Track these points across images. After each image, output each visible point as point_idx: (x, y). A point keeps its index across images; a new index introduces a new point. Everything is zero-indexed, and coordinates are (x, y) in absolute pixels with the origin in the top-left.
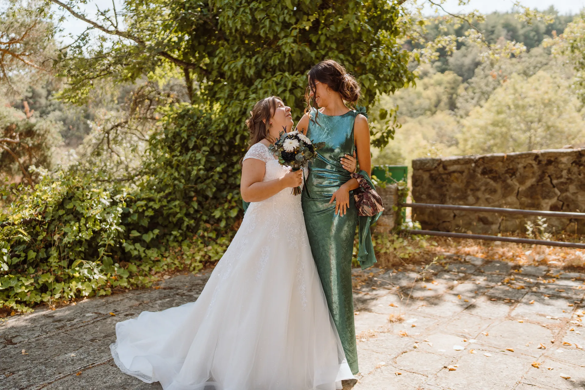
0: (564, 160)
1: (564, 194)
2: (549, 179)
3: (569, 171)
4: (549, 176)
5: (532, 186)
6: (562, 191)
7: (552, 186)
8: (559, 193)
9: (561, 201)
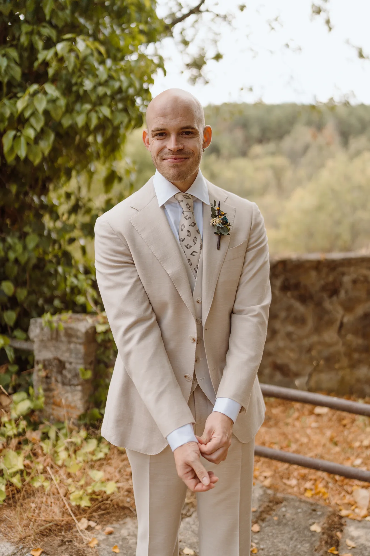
5: (366, 316)
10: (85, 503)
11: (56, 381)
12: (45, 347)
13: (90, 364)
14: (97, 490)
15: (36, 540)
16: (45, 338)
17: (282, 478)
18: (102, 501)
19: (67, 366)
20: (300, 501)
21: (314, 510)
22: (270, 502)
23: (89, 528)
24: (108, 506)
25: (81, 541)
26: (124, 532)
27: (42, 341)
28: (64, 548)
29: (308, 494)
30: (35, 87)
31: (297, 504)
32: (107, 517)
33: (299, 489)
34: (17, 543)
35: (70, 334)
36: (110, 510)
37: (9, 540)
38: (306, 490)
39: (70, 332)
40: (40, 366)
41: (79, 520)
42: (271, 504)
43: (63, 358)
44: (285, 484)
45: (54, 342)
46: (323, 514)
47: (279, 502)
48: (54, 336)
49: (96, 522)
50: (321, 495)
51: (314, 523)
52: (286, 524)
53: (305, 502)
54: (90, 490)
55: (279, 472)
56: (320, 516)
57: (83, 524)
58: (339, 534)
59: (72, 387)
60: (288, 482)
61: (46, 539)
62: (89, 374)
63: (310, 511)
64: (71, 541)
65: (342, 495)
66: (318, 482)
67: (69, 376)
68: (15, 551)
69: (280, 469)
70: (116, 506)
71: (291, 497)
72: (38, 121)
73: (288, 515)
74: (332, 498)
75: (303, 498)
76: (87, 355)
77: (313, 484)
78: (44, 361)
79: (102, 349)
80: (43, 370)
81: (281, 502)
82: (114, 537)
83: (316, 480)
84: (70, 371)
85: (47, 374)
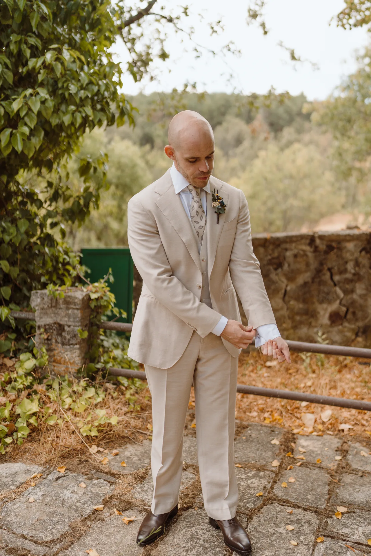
0: (350, 246)
1: (349, 297)
2: (328, 275)
3: (357, 264)
4: (329, 270)
5: (305, 284)
6: (346, 292)
7: (332, 284)
8: (342, 295)
9: (344, 306)
10: (94, 433)
11: (56, 341)
12: (46, 314)
13: (86, 326)
14: (102, 422)
15: (59, 461)
16: (46, 307)
17: (245, 412)
18: (106, 432)
19: (66, 328)
20: (262, 426)
21: (273, 431)
22: (238, 427)
23: (98, 452)
24: (111, 436)
25: (95, 461)
26: (127, 454)
27: (42, 309)
28: (82, 465)
29: (267, 422)
30: (30, 91)
31: (259, 428)
32: (112, 444)
33: (260, 418)
34: (44, 464)
35: (68, 302)
36: (113, 439)
37: (36, 463)
38: (265, 418)
39: (68, 299)
40: (42, 330)
41: (91, 446)
42: (239, 429)
43: (61, 323)
44: (249, 416)
45: (54, 309)
46: (280, 433)
47: (245, 427)
48: (54, 304)
49: (104, 448)
50: (277, 421)
51: (273, 439)
52: (252, 441)
53: (265, 426)
54: (96, 424)
55: (242, 409)
56: (278, 434)
57: (94, 449)
58: (293, 444)
59: (72, 346)
60: (251, 415)
61: (67, 460)
62: (86, 334)
63: (270, 432)
64: (87, 461)
65: (293, 420)
66: (274, 413)
67: (68, 337)
68: (44, 470)
69: (243, 406)
70: (117, 436)
71: (254, 423)
72: (31, 120)
73: (253, 435)
74: (285, 423)
75: (264, 424)
76: (83, 318)
77: (270, 414)
78: (45, 326)
79: (95, 314)
80: (45, 333)
81: (247, 427)
82: (120, 457)
83: (272, 411)
84: (68, 333)
85: (48, 336)
